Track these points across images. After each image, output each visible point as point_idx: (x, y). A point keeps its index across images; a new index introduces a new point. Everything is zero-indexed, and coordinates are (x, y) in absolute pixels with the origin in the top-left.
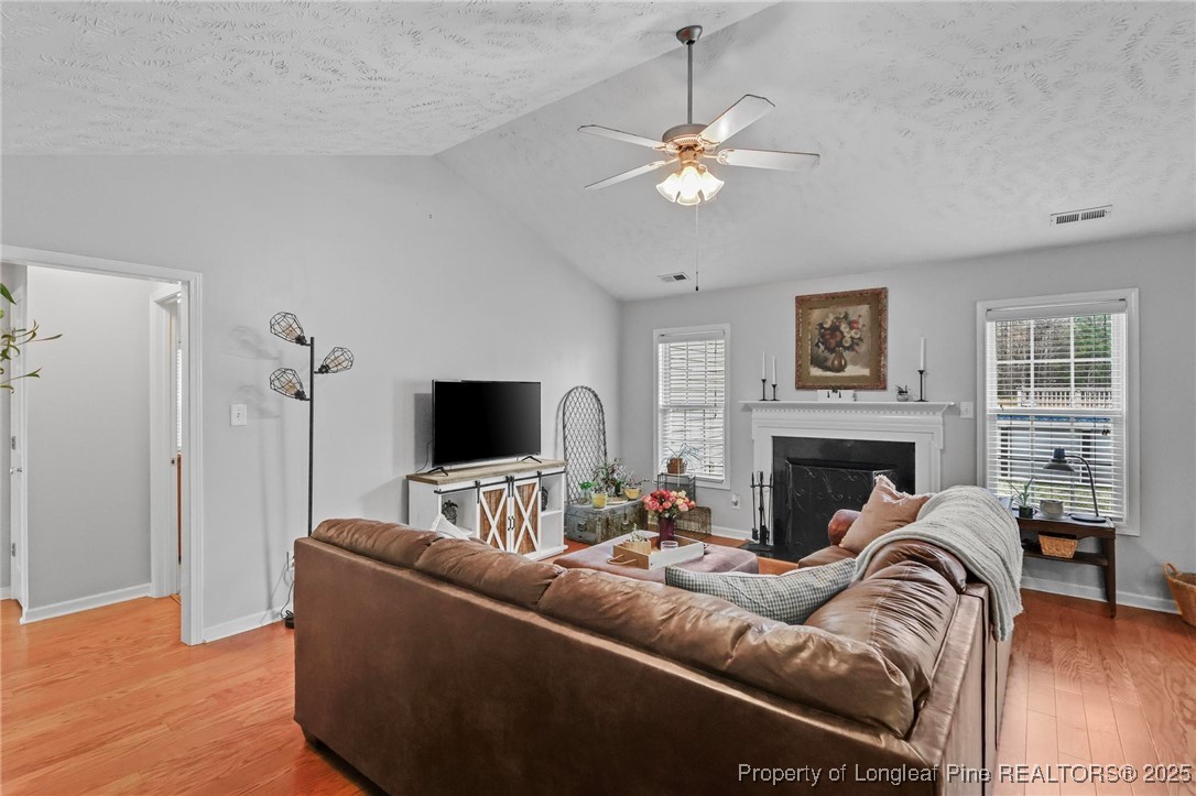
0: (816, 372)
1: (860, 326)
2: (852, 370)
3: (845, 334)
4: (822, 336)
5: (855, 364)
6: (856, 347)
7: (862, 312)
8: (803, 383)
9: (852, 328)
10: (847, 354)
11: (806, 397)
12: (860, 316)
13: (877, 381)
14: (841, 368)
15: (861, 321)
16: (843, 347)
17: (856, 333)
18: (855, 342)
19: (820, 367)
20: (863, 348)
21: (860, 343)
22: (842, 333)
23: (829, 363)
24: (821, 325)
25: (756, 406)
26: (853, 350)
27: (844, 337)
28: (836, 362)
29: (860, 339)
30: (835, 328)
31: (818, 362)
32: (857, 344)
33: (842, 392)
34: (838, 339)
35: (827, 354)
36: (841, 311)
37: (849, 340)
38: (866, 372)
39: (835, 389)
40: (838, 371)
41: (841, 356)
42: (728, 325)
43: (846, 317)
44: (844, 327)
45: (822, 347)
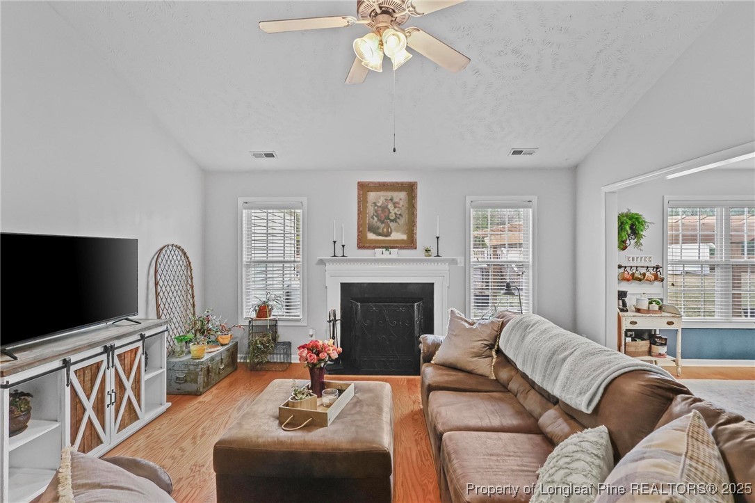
0: (371, 236)
1: (400, 206)
2: (397, 236)
3: (391, 211)
4: (376, 211)
5: (397, 231)
6: (398, 220)
7: (401, 196)
8: (363, 244)
9: (395, 207)
10: (392, 224)
11: (366, 254)
12: (400, 199)
13: (411, 243)
14: (388, 234)
15: (401, 203)
16: (389, 219)
17: (398, 211)
18: (398, 217)
19: (375, 233)
20: (402, 221)
21: (401, 218)
22: (389, 210)
23: (380, 231)
24: (375, 203)
25: (329, 261)
26: (396, 222)
27: (390, 212)
28: (385, 230)
29: (400, 215)
30: (384, 208)
31: (373, 230)
32: (399, 218)
33: (391, 250)
34: (387, 214)
35: (379, 224)
36: (389, 194)
37: (394, 215)
38: (404, 237)
39: (387, 248)
40: (386, 236)
41: (389, 226)
42: (306, 198)
43: (392, 200)
44: (390, 206)
45: (376, 219)
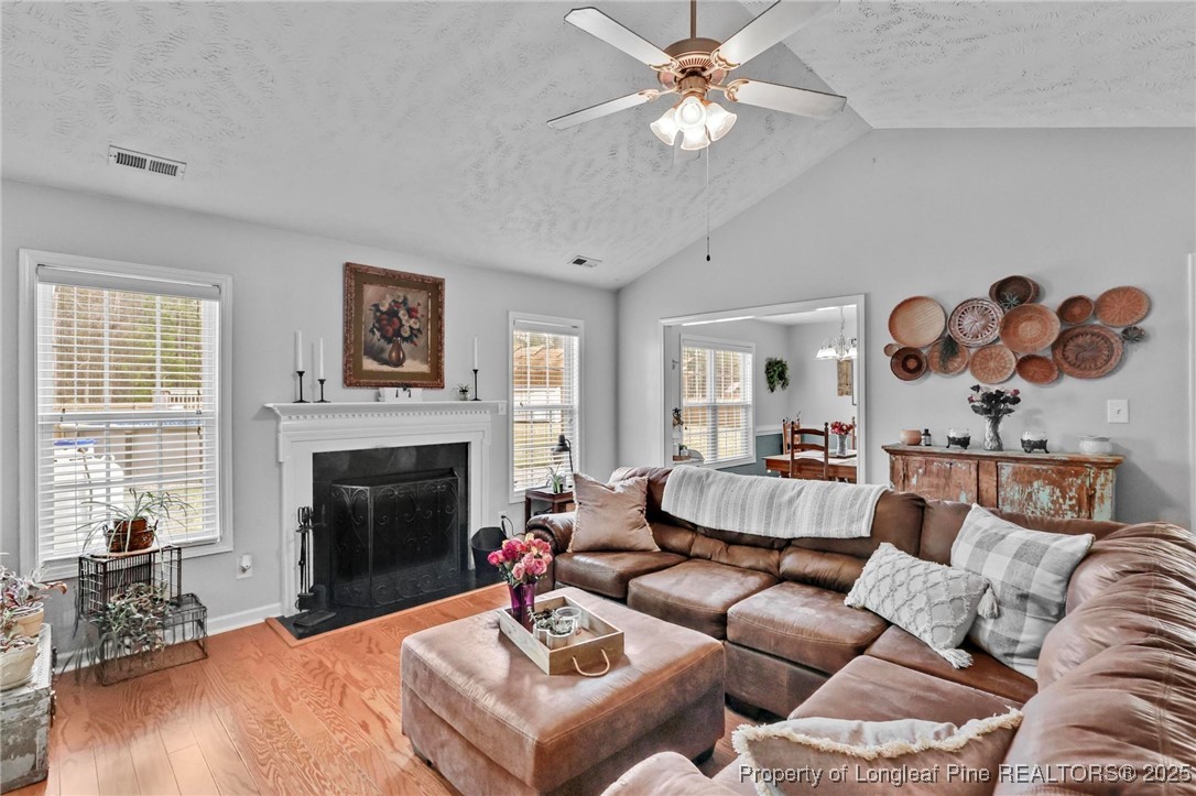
0: (369, 364)
1: (419, 316)
2: (413, 366)
3: (404, 322)
4: (378, 320)
5: (414, 358)
6: (415, 339)
7: (418, 299)
8: (354, 377)
9: (410, 316)
10: (406, 346)
11: (363, 396)
12: (419, 304)
13: (434, 379)
14: (399, 363)
15: (420, 309)
16: (401, 336)
17: (415, 323)
18: (414, 333)
19: (375, 359)
20: (421, 341)
21: (419, 335)
22: (400, 320)
23: (386, 356)
24: (376, 306)
25: (285, 410)
26: (412, 342)
27: (402, 325)
28: (394, 355)
29: (419, 330)
30: (392, 315)
31: (376, 355)
32: (416, 336)
34: (396, 327)
35: (383, 343)
36: (400, 294)
37: (408, 329)
38: (425, 368)
40: (396, 365)
41: (399, 348)
42: (230, 279)
43: (405, 302)
44: (402, 313)
45: (378, 334)
